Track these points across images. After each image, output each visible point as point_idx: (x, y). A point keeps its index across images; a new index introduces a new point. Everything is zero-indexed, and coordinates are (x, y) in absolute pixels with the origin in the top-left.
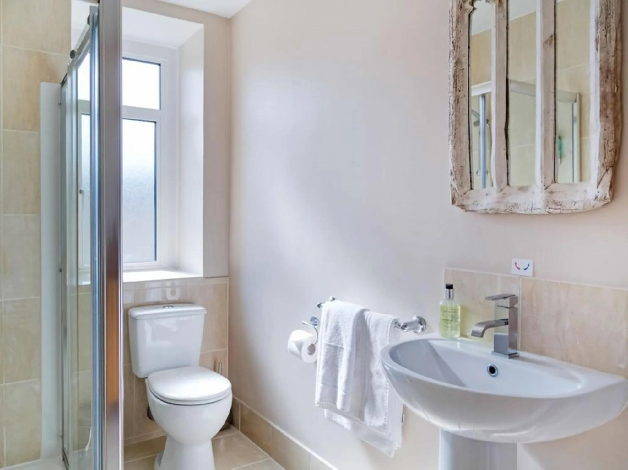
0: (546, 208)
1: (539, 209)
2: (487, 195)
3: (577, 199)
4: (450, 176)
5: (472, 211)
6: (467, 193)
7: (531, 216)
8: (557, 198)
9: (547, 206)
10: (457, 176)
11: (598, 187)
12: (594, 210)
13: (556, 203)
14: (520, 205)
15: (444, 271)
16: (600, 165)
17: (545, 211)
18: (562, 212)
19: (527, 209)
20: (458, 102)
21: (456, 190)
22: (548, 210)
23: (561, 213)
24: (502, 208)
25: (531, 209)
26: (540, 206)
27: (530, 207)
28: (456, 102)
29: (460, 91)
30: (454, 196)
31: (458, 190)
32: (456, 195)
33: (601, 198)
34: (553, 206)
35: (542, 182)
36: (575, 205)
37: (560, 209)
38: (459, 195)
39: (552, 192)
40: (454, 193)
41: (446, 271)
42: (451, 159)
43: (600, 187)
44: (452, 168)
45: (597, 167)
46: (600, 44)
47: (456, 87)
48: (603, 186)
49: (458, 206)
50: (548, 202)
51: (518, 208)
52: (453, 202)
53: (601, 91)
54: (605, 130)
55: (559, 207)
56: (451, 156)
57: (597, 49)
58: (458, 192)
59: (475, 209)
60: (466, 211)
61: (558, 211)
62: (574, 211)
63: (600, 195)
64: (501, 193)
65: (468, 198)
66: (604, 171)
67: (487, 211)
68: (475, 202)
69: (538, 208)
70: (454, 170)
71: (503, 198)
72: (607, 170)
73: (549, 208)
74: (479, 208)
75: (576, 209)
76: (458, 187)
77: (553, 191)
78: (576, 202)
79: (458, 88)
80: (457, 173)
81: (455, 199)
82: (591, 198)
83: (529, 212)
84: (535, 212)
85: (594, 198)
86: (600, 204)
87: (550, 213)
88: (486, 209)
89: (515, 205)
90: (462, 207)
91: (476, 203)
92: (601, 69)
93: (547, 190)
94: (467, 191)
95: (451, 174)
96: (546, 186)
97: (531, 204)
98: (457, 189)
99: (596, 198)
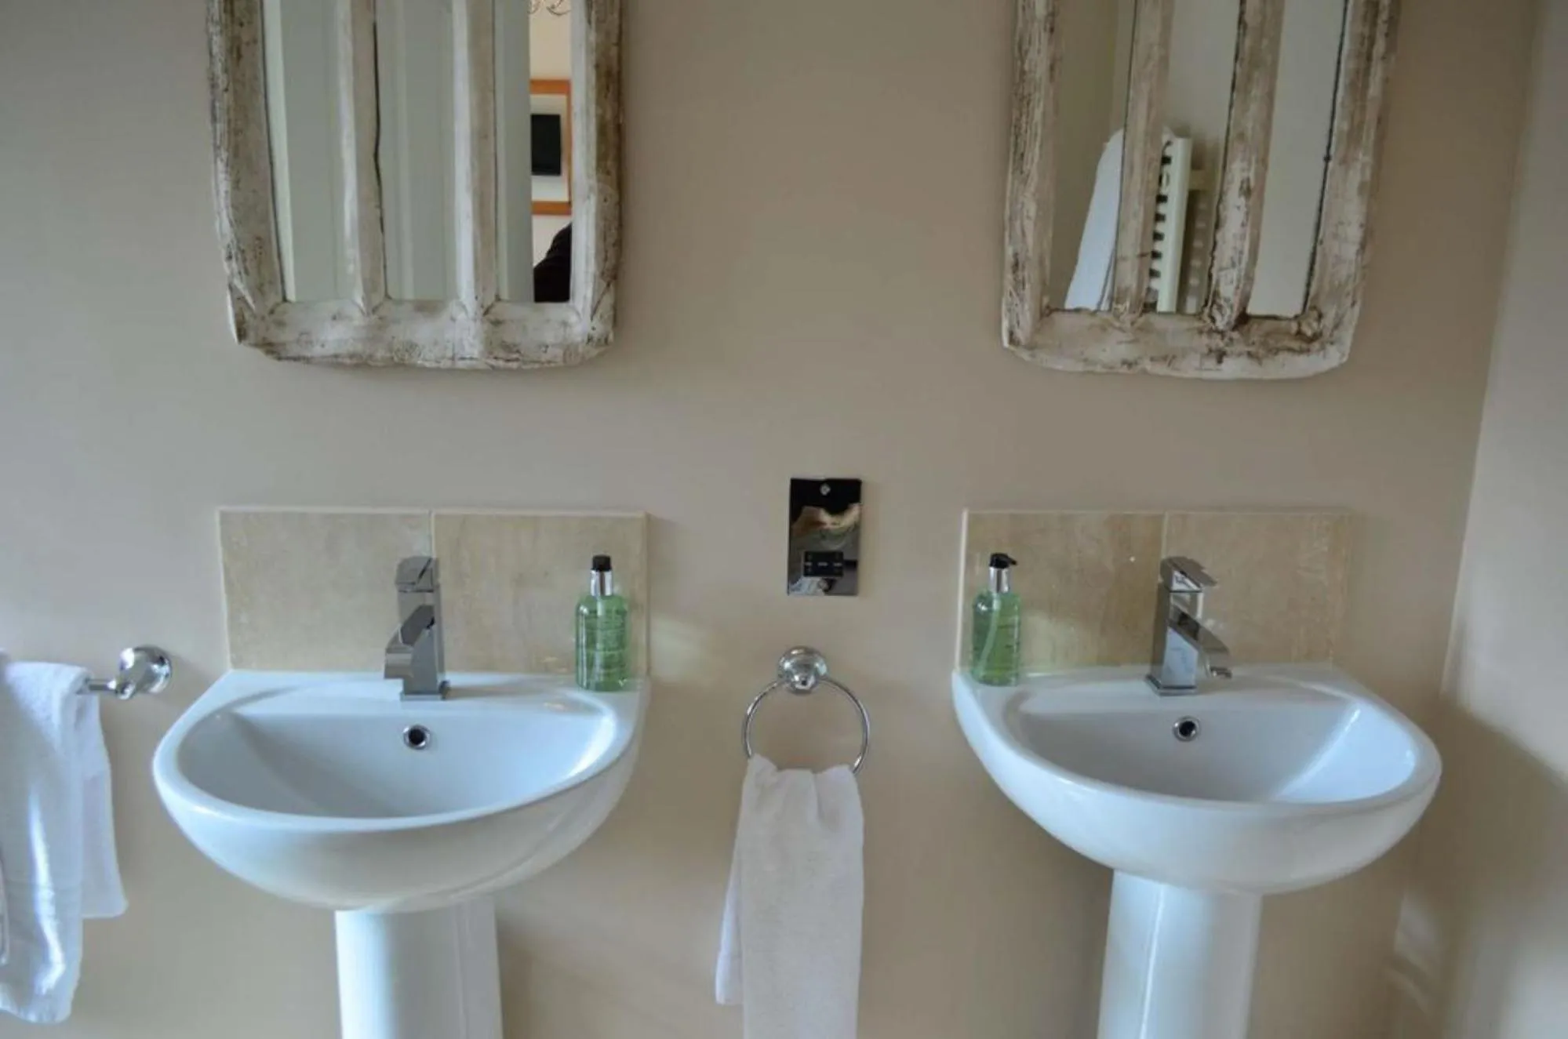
0: (488, 358)
1: (471, 359)
2: (334, 318)
3: (549, 337)
4: (225, 264)
5: (296, 359)
6: (279, 310)
7: (452, 373)
8: (511, 336)
9: (491, 353)
10: (248, 264)
11: (592, 319)
12: (586, 363)
13: (508, 347)
14: (424, 347)
15: (217, 518)
16: (598, 273)
17: (486, 363)
18: (524, 367)
19: (443, 357)
20: (239, 56)
21: (246, 302)
22: (493, 362)
23: (519, 371)
24: (381, 353)
25: (453, 359)
26: (476, 353)
27: (449, 354)
28: (235, 55)
29: (241, 25)
30: (243, 316)
31: (254, 302)
32: (247, 315)
33: (599, 340)
34: (501, 354)
35: (476, 298)
36: (546, 352)
37: (517, 360)
38: (255, 316)
39: (497, 323)
40: (241, 309)
41: (225, 517)
42: (228, 216)
43: (595, 319)
44: (232, 242)
45: (590, 278)
46: (597, 12)
47: (232, 13)
48: (601, 317)
49: (256, 345)
50: (491, 343)
51: (420, 355)
52: (242, 334)
53: (597, 115)
54: (605, 200)
55: (515, 356)
56: (227, 207)
57: (589, 22)
58: (253, 306)
59: (308, 354)
60: (280, 359)
61: (514, 365)
62: (546, 365)
63: (596, 335)
64: (374, 317)
65: (281, 324)
66: (604, 285)
67: (340, 360)
68: (302, 334)
69: (468, 356)
70: (239, 248)
71: (380, 328)
72: (608, 285)
73: (496, 358)
74: (317, 351)
75: (549, 362)
76: (253, 296)
77: (500, 318)
78: (547, 347)
79: (237, 14)
80: (249, 255)
81: (244, 326)
82: (579, 339)
83: (446, 364)
84: (460, 364)
85: (586, 339)
86: (594, 352)
87: (493, 367)
88: (336, 356)
89: (411, 347)
90: (271, 348)
91: (304, 338)
92: (597, 66)
93: (488, 316)
94: (278, 305)
95: (230, 258)
96: (486, 306)
97: (450, 346)
98: (250, 300)
99: (590, 339)
